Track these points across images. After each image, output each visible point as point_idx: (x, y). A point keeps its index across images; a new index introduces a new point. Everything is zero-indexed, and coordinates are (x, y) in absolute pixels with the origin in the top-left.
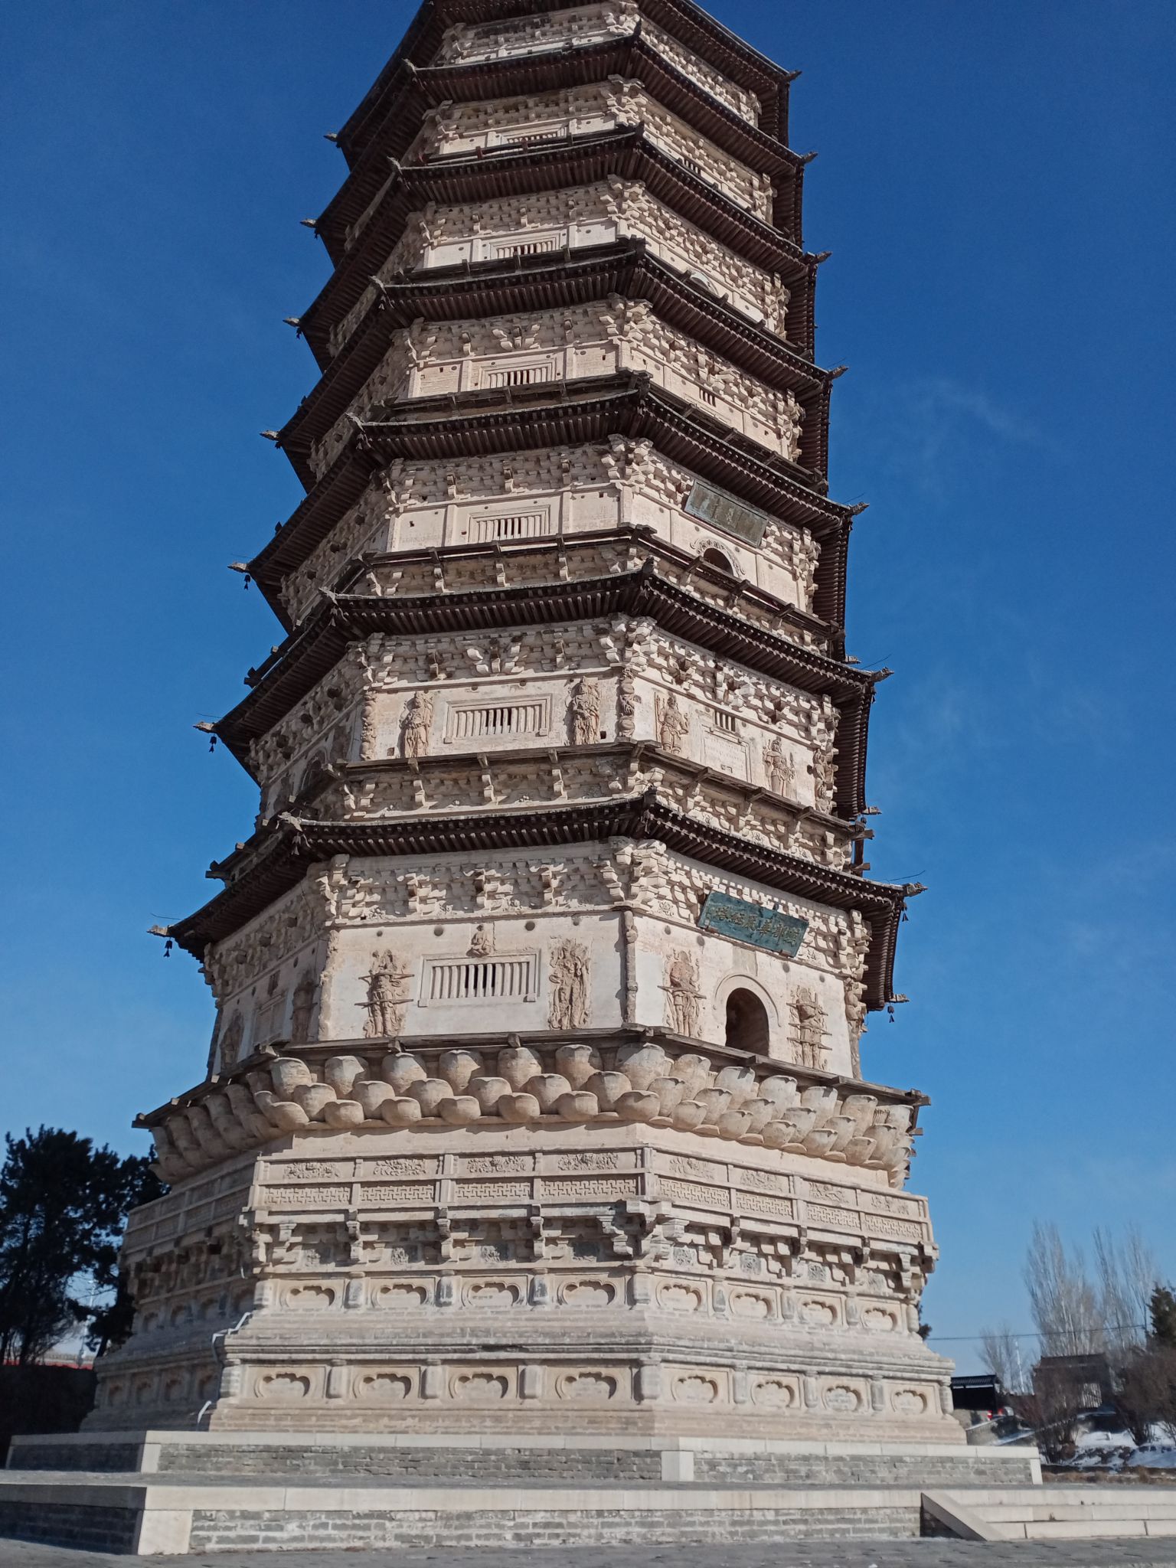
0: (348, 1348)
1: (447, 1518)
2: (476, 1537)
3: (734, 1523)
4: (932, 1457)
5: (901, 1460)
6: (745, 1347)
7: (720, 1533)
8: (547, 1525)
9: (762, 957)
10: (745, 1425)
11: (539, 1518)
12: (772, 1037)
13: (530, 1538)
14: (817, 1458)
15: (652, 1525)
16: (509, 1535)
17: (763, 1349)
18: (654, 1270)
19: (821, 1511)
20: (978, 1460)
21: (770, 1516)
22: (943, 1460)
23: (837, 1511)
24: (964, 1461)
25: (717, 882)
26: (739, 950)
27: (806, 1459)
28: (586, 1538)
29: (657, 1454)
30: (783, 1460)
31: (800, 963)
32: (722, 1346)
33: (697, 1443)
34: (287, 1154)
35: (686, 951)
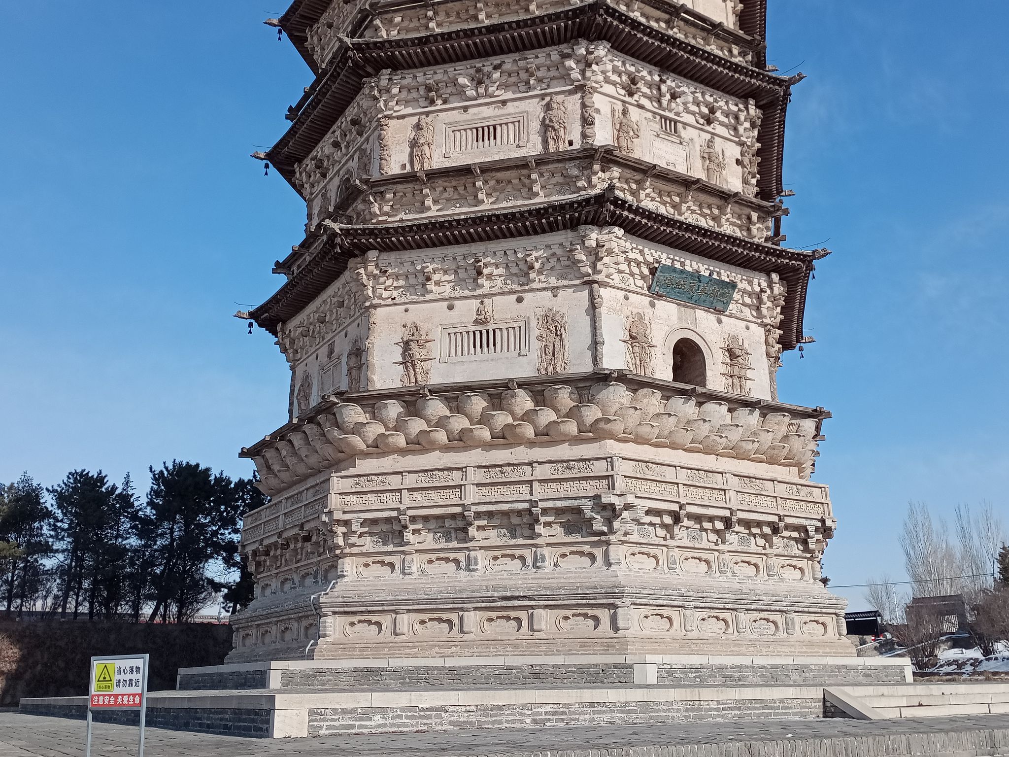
0: (406, 602)
1: (484, 710)
2: (505, 722)
3: (687, 710)
4: (831, 666)
5: (807, 668)
6: (692, 594)
7: (677, 716)
8: (555, 713)
9: (700, 313)
10: (693, 646)
11: (549, 708)
12: (709, 373)
13: (543, 722)
14: (746, 667)
15: (629, 712)
16: (528, 721)
17: (705, 595)
18: (623, 542)
19: (750, 701)
20: (865, 667)
21: (714, 705)
22: (839, 668)
23: (762, 701)
24: (855, 668)
25: (664, 256)
26: (683, 309)
27: (738, 668)
28: (583, 720)
29: (631, 666)
30: (721, 669)
31: (730, 316)
32: (675, 593)
33: (659, 659)
34: (352, 471)
35: (641, 311)
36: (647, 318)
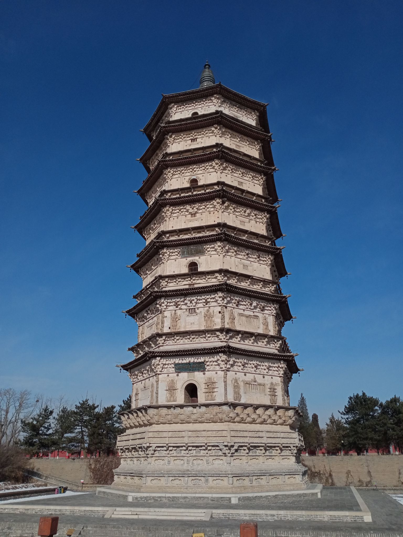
1: (26, 510)
2: (29, 512)
7: (68, 513)
8: (39, 511)
9: (196, 373)
11: (38, 510)
12: (198, 393)
13: (37, 512)
15: (56, 511)
16: (34, 512)
18: (152, 457)
24: (208, 498)
25: (177, 361)
26: (190, 373)
28: (45, 513)
29: (127, 496)
30: (153, 497)
31: (208, 371)
33: (133, 494)
35: (173, 379)
36: (175, 380)
